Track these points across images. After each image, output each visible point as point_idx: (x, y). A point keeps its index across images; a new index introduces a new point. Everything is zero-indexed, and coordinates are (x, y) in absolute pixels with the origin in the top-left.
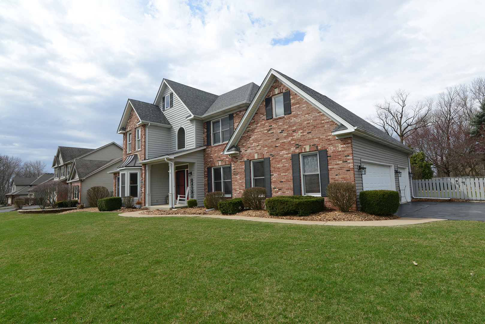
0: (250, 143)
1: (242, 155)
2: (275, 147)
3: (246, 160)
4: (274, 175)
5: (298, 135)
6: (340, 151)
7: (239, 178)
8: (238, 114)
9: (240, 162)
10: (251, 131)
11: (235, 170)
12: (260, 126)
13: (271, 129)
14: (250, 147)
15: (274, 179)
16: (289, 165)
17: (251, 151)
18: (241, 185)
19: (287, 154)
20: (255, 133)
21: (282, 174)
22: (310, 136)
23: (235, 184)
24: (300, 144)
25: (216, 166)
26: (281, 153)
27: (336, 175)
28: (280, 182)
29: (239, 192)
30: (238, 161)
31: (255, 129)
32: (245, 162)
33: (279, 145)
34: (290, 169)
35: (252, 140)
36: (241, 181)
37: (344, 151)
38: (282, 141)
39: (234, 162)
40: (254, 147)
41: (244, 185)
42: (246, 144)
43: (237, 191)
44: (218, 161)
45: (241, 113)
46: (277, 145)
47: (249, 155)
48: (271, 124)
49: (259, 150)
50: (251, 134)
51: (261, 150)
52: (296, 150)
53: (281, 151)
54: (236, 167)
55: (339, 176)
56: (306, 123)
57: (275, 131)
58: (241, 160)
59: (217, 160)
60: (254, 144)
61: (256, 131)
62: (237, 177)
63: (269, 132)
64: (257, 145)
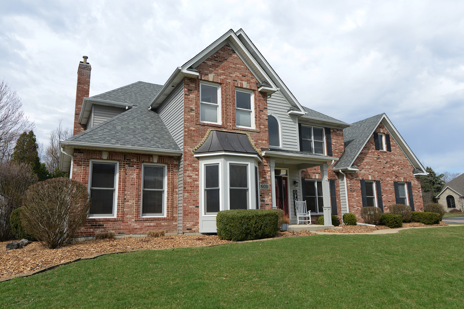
0: (364, 165)
1: (357, 174)
2: (383, 173)
3: (361, 179)
4: (384, 195)
5: (396, 168)
6: (416, 185)
7: (355, 195)
8: (335, 131)
9: (356, 180)
10: (364, 154)
11: (352, 187)
12: (371, 153)
13: (379, 158)
14: (363, 168)
15: (384, 199)
16: (392, 189)
17: (365, 172)
18: (358, 203)
19: (391, 181)
20: (367, 157)
21: (389, 195)
22: (402, 171)
23: (352, 201)
24: (398, 175)
25: (312, 178)
26: (387, 179)
27: (416, 199)
28: (389, 201)
29: (357, 209)
30: (353, 179)
31: (367, 153)
32: (360, 180)
33: (385, 172)
34: (393, 192)
35: (365, 163)
36: (358, 199)
37: (418, 185)
38: (387, 170)
39: (350, 179)
40: (367, 169)
41: (361, 202)
42: (360, 165)
43: (354, 208)
44: (313, 173)
45: (338, 132)
46: (384, 172)
47: (364, 176)
48: (379, 154)
49: (371, 172)
50: (364, 156)
51: (372, 173)
52: (396, 179)
53: (387, 177)
54: (352, 185)
55: (418, 200)
56: (399, 161)
57: (382, 161)
58: (356, 179)
59: (312, 171)
60: (367, 166)
61: (368, 156)
62: (353, 193)
63: (378, 160)
64: (370, 168)
